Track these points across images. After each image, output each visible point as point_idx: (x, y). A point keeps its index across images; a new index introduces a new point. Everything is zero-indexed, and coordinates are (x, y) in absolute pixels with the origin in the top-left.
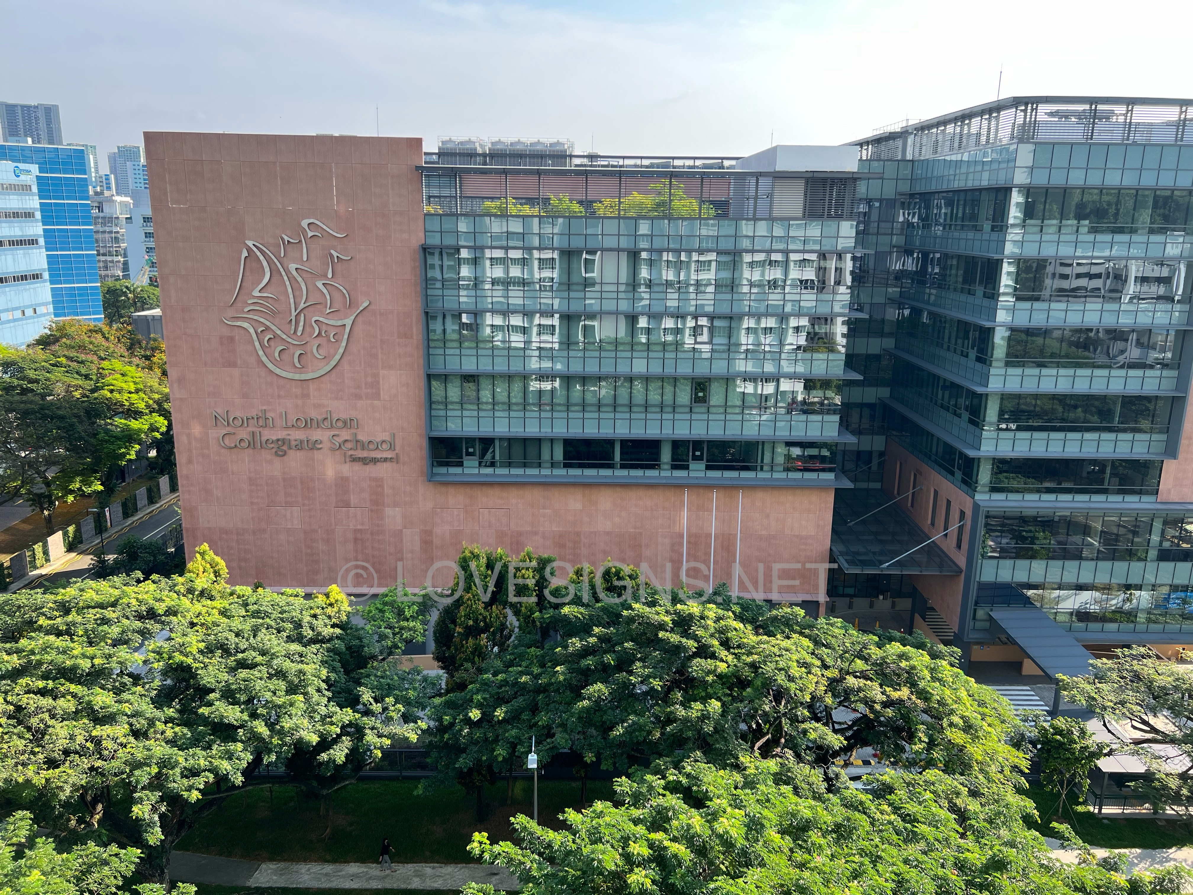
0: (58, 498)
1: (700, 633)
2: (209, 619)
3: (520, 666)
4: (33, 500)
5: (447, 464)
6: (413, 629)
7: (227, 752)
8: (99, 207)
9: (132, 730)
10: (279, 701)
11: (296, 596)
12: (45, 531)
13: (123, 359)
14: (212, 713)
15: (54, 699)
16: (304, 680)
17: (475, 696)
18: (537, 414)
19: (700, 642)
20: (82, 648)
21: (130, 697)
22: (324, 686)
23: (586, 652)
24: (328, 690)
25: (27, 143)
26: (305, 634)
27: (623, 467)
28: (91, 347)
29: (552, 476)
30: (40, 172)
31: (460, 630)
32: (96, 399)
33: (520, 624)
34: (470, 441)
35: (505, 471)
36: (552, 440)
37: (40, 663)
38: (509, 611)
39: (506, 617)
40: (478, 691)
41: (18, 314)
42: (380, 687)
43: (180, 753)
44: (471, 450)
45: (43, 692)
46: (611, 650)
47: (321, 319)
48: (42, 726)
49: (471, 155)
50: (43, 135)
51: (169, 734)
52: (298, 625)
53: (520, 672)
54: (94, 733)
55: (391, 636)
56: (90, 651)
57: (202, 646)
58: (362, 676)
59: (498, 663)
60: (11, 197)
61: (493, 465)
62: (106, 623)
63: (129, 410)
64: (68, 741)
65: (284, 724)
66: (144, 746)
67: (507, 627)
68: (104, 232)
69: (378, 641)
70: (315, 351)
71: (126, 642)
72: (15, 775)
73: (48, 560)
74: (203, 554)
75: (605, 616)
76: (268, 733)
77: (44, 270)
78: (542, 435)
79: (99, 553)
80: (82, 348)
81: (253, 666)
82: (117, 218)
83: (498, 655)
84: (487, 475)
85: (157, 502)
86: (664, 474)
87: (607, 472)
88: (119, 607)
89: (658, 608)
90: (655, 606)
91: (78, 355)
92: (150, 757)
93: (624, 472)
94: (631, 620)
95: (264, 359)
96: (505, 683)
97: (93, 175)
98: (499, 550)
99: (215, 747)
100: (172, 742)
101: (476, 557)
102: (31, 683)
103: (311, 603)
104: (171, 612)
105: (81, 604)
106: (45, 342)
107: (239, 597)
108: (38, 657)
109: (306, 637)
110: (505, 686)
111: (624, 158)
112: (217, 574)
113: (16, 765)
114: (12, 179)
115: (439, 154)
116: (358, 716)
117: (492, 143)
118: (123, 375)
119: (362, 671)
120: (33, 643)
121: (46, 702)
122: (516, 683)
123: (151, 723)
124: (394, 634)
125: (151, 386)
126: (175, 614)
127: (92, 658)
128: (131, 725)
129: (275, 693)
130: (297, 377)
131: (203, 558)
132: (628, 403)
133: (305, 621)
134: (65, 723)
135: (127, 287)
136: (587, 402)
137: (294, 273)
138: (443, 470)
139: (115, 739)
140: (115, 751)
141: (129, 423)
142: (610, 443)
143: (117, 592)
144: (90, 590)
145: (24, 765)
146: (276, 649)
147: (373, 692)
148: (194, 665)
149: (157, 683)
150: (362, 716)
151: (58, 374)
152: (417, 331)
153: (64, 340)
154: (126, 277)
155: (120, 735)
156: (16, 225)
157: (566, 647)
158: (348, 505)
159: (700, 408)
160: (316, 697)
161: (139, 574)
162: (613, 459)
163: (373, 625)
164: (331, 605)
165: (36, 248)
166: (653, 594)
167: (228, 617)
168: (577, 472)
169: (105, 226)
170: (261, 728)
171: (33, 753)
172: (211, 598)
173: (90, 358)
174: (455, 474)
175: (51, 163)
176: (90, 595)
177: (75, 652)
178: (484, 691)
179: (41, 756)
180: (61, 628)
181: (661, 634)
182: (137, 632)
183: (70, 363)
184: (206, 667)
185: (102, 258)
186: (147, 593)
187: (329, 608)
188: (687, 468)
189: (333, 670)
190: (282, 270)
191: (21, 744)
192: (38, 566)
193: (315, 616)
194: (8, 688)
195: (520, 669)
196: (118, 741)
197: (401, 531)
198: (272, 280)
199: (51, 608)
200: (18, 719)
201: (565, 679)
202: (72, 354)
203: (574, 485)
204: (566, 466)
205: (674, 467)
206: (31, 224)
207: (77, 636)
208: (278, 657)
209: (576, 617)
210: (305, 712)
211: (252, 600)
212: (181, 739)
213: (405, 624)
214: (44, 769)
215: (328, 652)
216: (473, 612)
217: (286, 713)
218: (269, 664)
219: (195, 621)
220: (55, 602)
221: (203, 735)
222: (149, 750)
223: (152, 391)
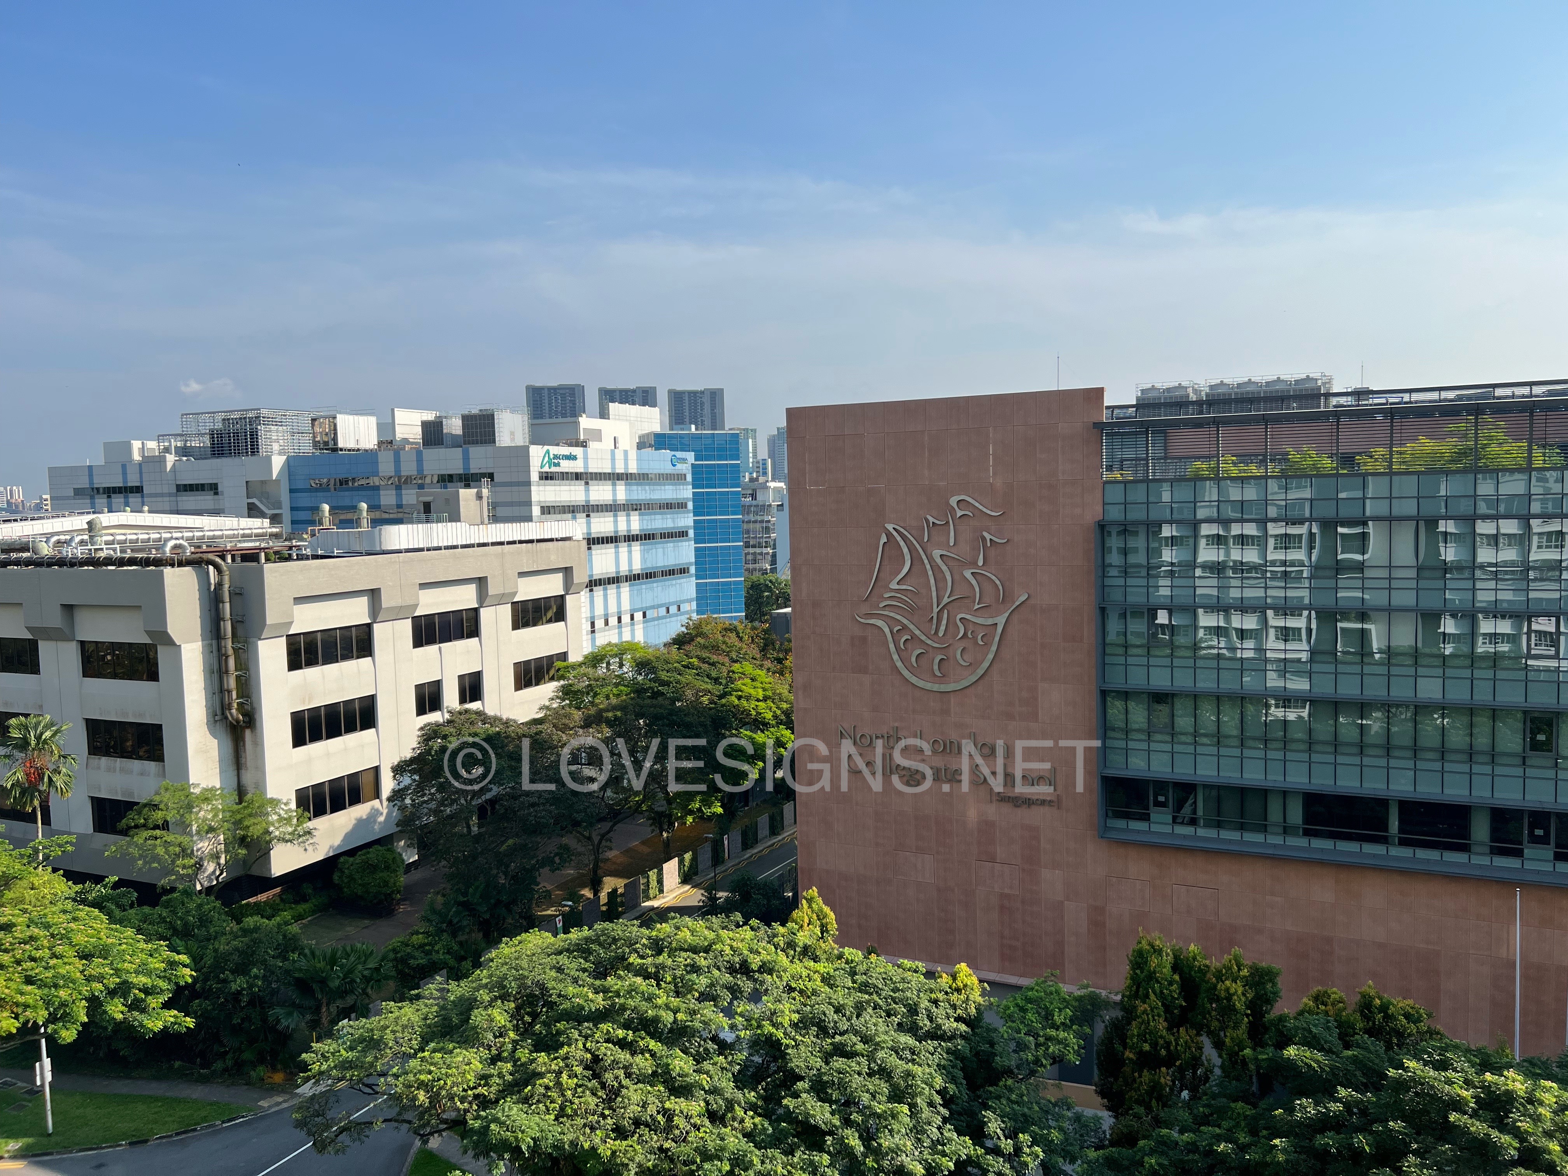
0: (677, 819)
1: (1524, 1125)
2: (809, 985)
3: (1219, 1126)
4: (654, 819)
5: (1127, 816)
6: (1064, 1043)
7: (812, 1163)
8: (752, 495)
9: (708, 1110)
10: (879, 1108)
11: (916, 971)
12: (662, 856)
13: (755, 662)
14: (797, 1107)
15: (632, 1055)
16: (912, 1086)
17: (1146, 1159)
18: (1261, 754)
19: (1526, 1140)
20: (668, 997)
21: (710, 1067)
22: (938, 1099)
23: (1324, 1124)
24: (944, 1106)
25: (690, 429)
26: (921, 1024)
27: (1403, 843)
28: (724, 647)
29: (1284, 846)
30: (696, 460)
31: (1131, 1056)
32: (723, 706)
33: (1222, 1063)
34: (1161, 785)
35: (1212, 833)
36: (1285, 794)
37: (623, 1008)
38: (1206, 1041)
39: (1201, 1048)
40: (1152, 1151)
41: (663, 611)
42: (1013, 1117)
43: (757, 1152)
44: (1161, 799)
45: (622, 1044)
46: (1363, 1129)
47: (968, 617)
48: (616, 1084)
49: (1181, 404)
50: (707, 421)
51: (748, 1124)
52: (913, 1010)
53: (1218, 1135)
54: (668, 1105)
55: (1033, 1047)
56: (675, 1002)
57: (795, 1017)
58: (990, 1095)
59: (1185, 1115)
60: (667, 487)
61: (1193, 822)
62: (696, 972)
63: (756, 720)
64: (639, 1109)
65: (882, 1141)
66: (719, 1134)
67: (1203, 1065)
68: (755, 522)
69: (1015, 1051)
70: (959, 656)
71: (714, 999)
72: (581, 1138)
73: (661, 891)
74: (810, 901)
75: (1358, 1073)
76: (862, 1149)
77: (691, 564)
78: (1269, 784)
79: (711, 889)
80: (715, 648)
81: (850, 1055)
82: (770, 505)
83: (1188, 1105)
84: (1185, 837)
85: (779, 834)
86: (1476, 860)
87: (1378, 849)
88: (711, 954)
89: (1450, 1074)
90: (1446, 1069)
91: (710, 656)
92: (722, 1149)
93: (1406, 852)
94: (1401, 1085)
95: (899, 664)
96: (1192, 1148)
97: (751, 460)
98: (1192, 947)
99: (798, 1154)
100: (749, 1136)
101: (1159, 952)
102: (611, 1030)
103: (931, 984)
104: (766, 968)
105: (674, 945)
106: (680, 641)
107: (847, 962)
108: (622, 1001)
109: (922, 1028)
110: (1194, 1152)
111: (1410, 391)
112: (824, 929)
113: (585, 1125)
114: (668, 469)
115: (1137, 406)
116: (980, 1151)
117: (1211, 387)
118: (753, 680)
119: (991, 1089)
120: (619, 983)
121: (624, 1056)
122: (1210, 1153)
123: (730, 1105)
124: (1038, 1045)
125: (780, 694)
126: (770, 972)
127: (675, 1012)
128: (707, 1103)
129: (874, 1097)
130: (936, 687)
131: (810, 907)
132: (1411, 743)
133: (922, 1005)
134: (641, 1085)
135: (771, 581)
136: (1341, 738)
137: (939, 560)
138: (1121, 823)
139: (688, 1117)
140: (687, 1133)
141: (754, 736)
142: (1382, 803)
143: (711, 935)
144: (685, 929)
145: (593, 1129)
146: (884, 1037)
147: (1003, 1122)
148: (784, 1041)
149: (741, 1056)
150: (986, 1154)
151: (689, 677)
152: (1089, 632)
153: (699, 639)
154: (773, 570)
155: (695, 1113)
156: (668, 516)
157: (1291, 1110)
158: (993, 860)
159: (1536, 759)
160: (926, 1113)
161: (738, 917)
162: (1386, 829)
163: (1009, 1027)
164: (958, 990)
165: (686, 541)
166: (1441, 1048)
167: (831, 986)
168: (1327, 844)
169: (757, 514)
170: (854, 1142)
171: (604, 1117)
172: (816, 959)
173: (721, 659)
174: (1138, 831)
175: (706, 449)
176: (685, 935)
177: (659, 1001)
178: (1162, 1153)
179: (610, 1121)
180: (649, 970)
181: (1453, 1117)
182: (727, 988)
183: (701, 665)
184: (797, 1046)
185: (751, 550)
186: (742, 940)
187: (956, 994)
188: (1519, 853)
189: (953, 1080)
190: (924, 557)
191: (592, 1101)
192: (651, 896)
193: (935, 1002)
194: (589, 1032)
195: (1218, 1131)
196: (692, 1121)
197: (1062, 902)
198: (913, 569)
199: (644, 945)
200: (594, 1071)
201: (1287, 1161)
202: (705, 654)
203: (1322, 863)
204: (1307, 833)
205: (1497, 851)
206: (682, 515)
207: (665, 982)
208: (883, 1048)
209: (1310, 1066)
210: (911, 1131)
211: (861, 968)
212: (760, 1134)
213: (1053, 1033)
214: (611, 1139)
215: (947, 1053)
216: (1151, 1033)
217: (886, 1127)
218: (871, 1058)
219: (794, 985)
220: (649, 938)
221: (784, 1134)
222: (722, 1139)
223: (781, 700)
